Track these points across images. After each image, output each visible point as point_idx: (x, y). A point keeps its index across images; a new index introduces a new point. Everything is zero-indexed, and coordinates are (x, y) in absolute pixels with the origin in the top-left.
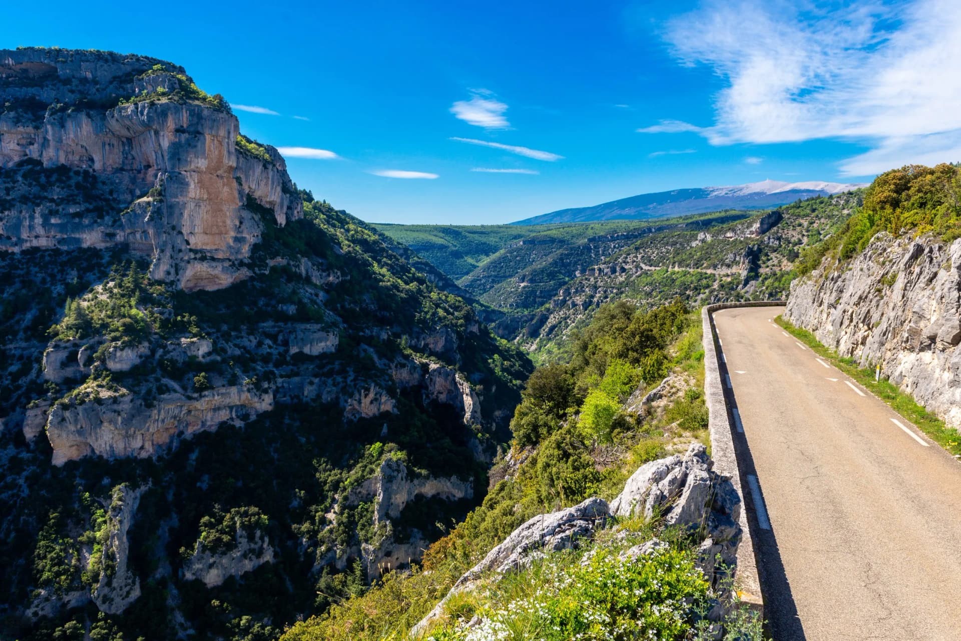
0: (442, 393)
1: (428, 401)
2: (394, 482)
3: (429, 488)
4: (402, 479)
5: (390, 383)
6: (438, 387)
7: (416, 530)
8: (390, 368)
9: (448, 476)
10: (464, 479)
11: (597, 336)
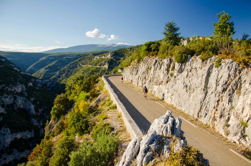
0: (21, 105)
1: (16, 108)
2: (6, 135)
3: (19, 136)
4: (9, 134)
5: (2, 103)
6: (19, 103)
7: (15, 149)
8: (2, 98)
9: (25, 131)
10: (30, 131)
11: (73, 85)
